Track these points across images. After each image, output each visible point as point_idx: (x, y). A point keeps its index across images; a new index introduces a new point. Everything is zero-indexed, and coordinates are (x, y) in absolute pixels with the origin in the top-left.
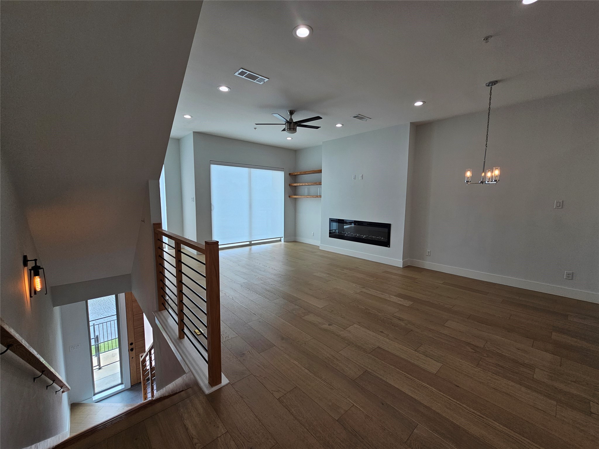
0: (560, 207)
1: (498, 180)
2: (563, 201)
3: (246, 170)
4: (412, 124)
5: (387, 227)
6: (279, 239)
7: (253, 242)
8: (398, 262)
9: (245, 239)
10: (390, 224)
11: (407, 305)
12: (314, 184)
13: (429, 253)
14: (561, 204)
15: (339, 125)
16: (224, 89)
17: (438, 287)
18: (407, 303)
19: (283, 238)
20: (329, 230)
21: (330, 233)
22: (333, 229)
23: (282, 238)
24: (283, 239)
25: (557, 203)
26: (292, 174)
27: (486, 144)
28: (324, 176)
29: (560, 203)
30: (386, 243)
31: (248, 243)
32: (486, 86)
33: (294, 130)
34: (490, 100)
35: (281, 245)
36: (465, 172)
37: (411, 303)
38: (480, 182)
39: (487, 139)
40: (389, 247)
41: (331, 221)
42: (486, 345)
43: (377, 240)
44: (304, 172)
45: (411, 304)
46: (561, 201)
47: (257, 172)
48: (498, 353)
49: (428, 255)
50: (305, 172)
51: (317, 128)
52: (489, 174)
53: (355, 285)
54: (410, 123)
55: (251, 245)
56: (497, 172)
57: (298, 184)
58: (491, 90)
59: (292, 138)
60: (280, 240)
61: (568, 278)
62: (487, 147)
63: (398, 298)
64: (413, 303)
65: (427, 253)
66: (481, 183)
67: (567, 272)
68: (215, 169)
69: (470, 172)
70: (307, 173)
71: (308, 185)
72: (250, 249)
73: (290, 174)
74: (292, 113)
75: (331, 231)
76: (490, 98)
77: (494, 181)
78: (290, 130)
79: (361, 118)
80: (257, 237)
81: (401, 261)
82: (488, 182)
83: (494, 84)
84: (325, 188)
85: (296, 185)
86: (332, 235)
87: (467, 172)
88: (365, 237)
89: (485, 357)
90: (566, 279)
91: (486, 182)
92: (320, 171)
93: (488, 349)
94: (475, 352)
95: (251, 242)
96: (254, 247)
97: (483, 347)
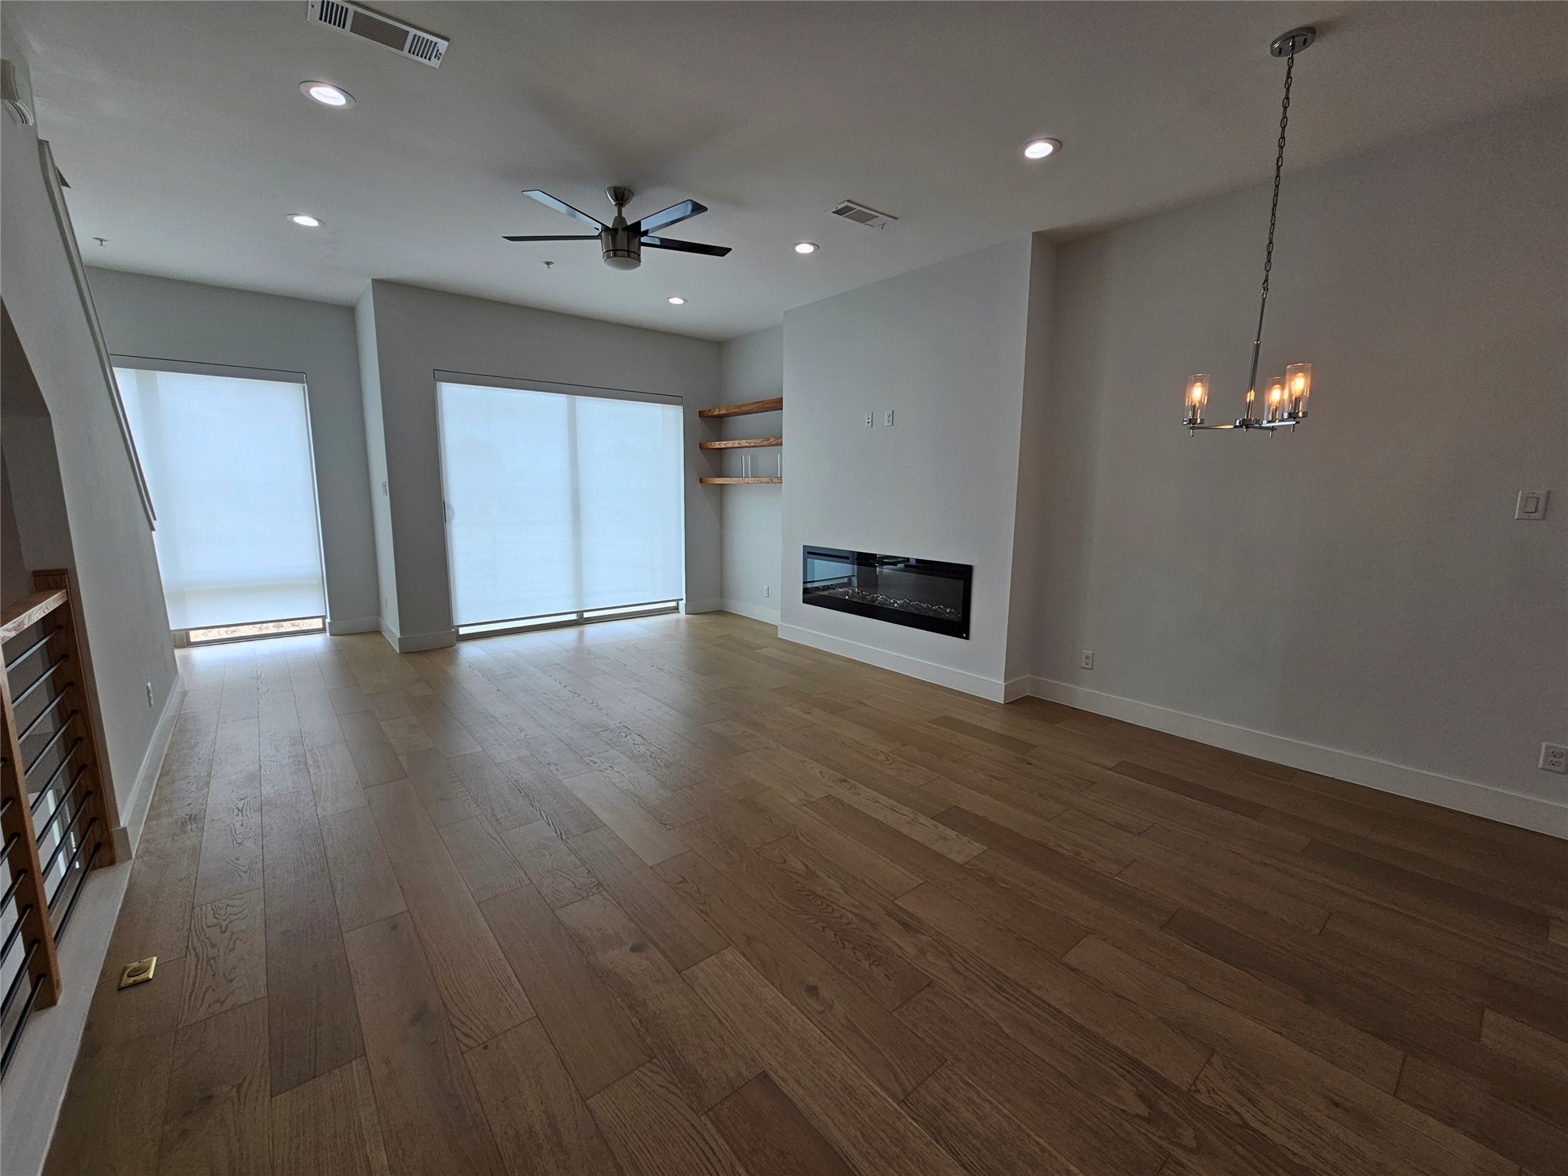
0: (1538, 515)
1: (1300, 414)
2: (1549, 493)
3: (556, 402)
4: (1038, 236)
5: (962, 574)
6: (674, 604)
7: (586, 615)
8: (992, 686)
9: (562, 606)
10: (970, 567)
11: (959, 859)
12: (763, 441)
13: (1090, 661)
14: (1541, 506)
15: (805, 249)
16: (328, 95)
17: (1093, 783)
18: (962, 849)
19: (684, 601)
20: (804, 583)
21: (805, 591)
22: (814, 577)
23: (680, 602)
24: (682, 604)
25: (1526, 500)
26: (705, 414)
27: (1266, 281)
28: (790, 418)
29: (1538, 499)
30: (959, 627)
31: (573, 617)
32: (1273, 52)
33: (629, 256)
34: (1285, 108)
35: (678, 621)
36: (1186, 389)
37: (976, 848)
38: (1238, 421)
39: (1269, 261)
40: (967, 638)
41: (809, 553)
42: (1203, 1073)
43: (932, 614)
44: (735, 407)
45: (975, 854)
46: (1541, 493)
47: (595, 410)
48: (1247, 1125)
49: (1086, 666)
50: (740, 407)
51: (721, 252)
52: (1275, 395)
53: (817, 772)
54: (1033, 233)
55: (581, 621)
56: (1299, 384)
57: (729, 444)
58: (1290, 68)
59: (685, 300)
60: (676, 609)
61: (1552, 768)
62: (1266, 289)
63: (941, 827)
64: (986, 848)
65: (1084, 660)
66: (1241, 426)
67: (1548, 747)
68: (454, 398)
69: (1203, 386)
70: (745, 409)
71: (747, 445)
72: (581, 635)
73: (701, 414)
74: (621, 197)
75: (809, 585)
76: (1287, 98)
77: (1286, 416)
78: (615, 255)
79: (863, 218)
80: (597, 601)
81: (1002, 682)
82: (1269, 422)
83: (1299, 40)
84: (792, 456)
85: (723, 444)
86: (813, 596)
87: (1191, 389)
88: (901, 606)
89: (1184, 1148)
90: (1543, 769)
91: (1265, 422)
92: (777, 405)
93: (1208, 1102)
94: (1149, 1114)
95: (580, 613)
96: (590, 630)
97: (1189, 1090)
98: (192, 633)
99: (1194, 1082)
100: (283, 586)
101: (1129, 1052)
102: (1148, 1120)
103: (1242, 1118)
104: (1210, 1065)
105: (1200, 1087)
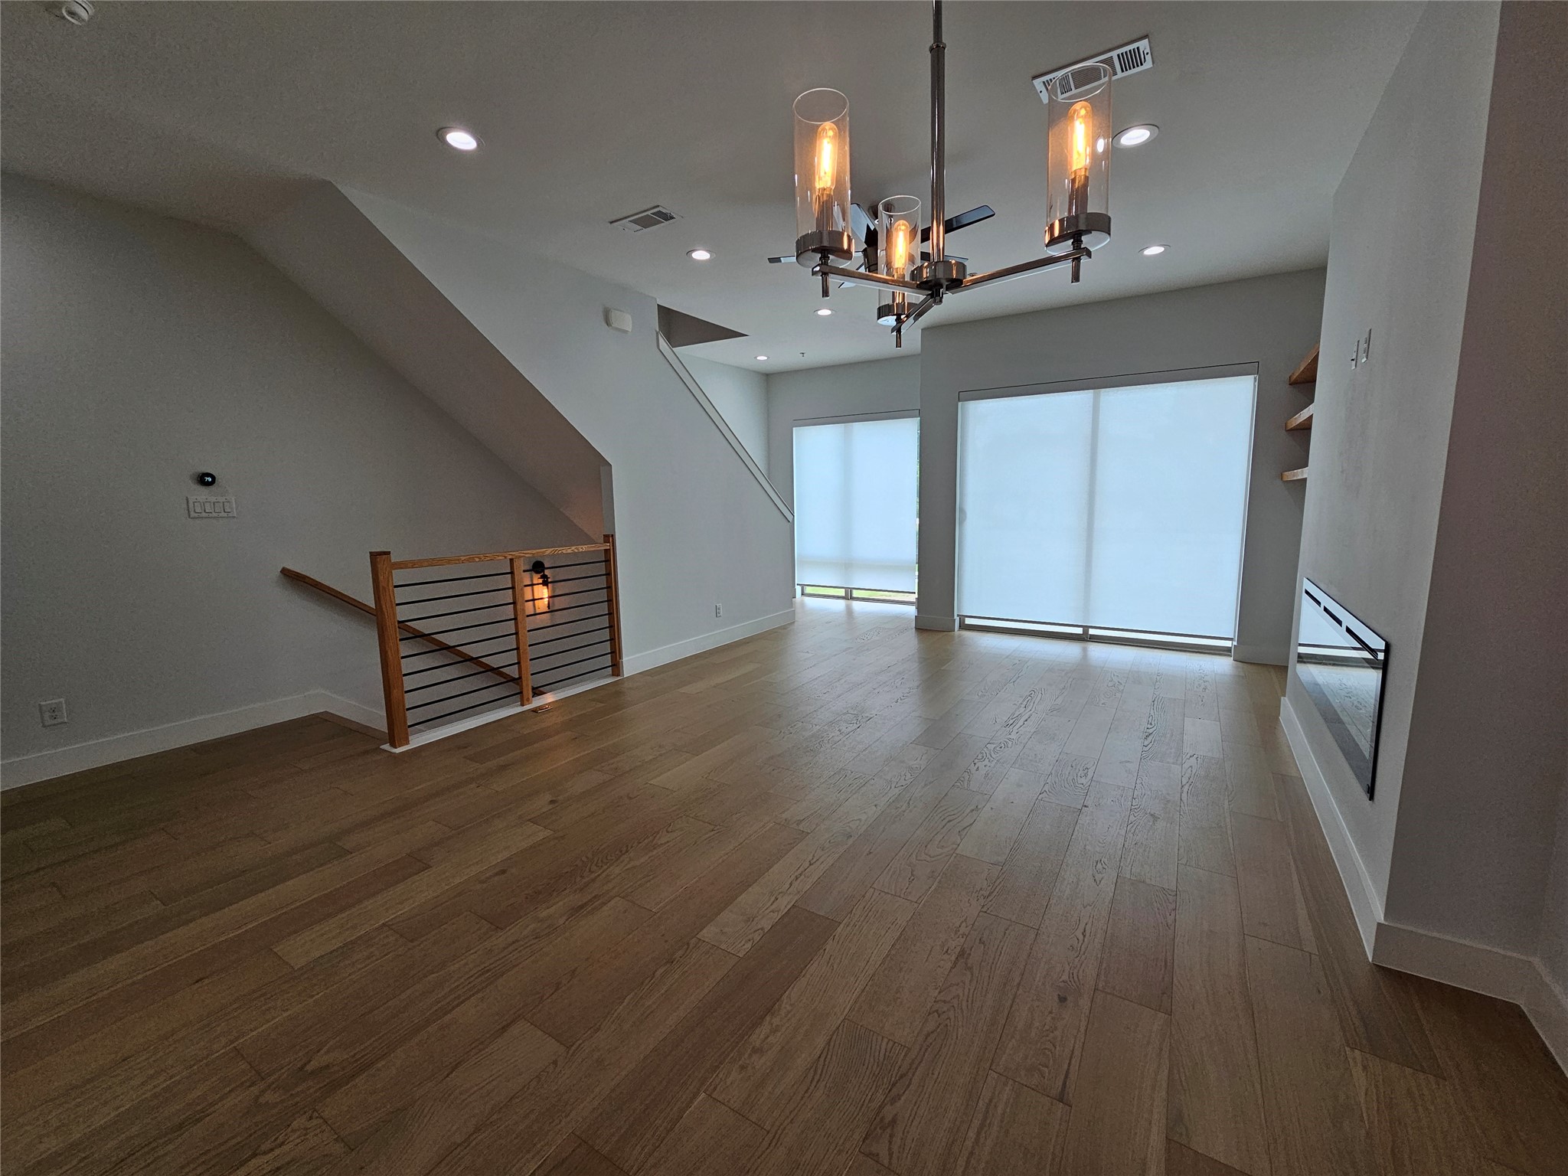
7: (1092, 632)
19: (1235, 643)
24: (1231, 646)
31: (1080, 631)
41: (1306, 591)
48: (254, 1155)
55: (1084, 638)
72: (1085, 650)
73: (1290, 384)
80: (1106, 618)
89: (263, 1092)
93: (295, 1124)
94: (307, 1071)
95: (1086, 628)
96: (1097, 651)
97: (315, 1110)
98: (854, 591)
99: (322, 1117)
100: (893, 567)
101: (379, 1065)
102: (301, 1069)
103: (265, 1153)
104: (336, 1140)
105: (315, 1122)
